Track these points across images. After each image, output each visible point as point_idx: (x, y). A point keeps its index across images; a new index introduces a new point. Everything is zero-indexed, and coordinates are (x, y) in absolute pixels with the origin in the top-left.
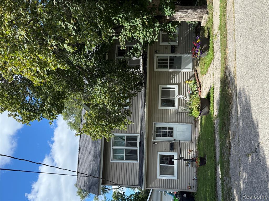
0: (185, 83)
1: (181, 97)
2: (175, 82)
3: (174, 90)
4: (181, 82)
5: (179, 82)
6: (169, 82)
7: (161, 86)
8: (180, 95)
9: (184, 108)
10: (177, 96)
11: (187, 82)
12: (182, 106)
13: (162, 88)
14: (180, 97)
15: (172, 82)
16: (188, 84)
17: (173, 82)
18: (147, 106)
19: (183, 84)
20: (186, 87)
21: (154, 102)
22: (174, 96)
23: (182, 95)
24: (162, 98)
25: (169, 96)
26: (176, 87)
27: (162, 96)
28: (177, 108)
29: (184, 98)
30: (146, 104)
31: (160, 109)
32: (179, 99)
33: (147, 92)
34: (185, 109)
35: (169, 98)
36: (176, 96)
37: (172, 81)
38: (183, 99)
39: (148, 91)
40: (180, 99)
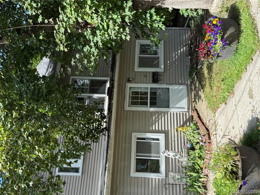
0: (177, 131)
1: (171, 154)
2: (160, 129)
3: (159, 143)
4: (169, 129)
5: (166, 129)
6: (149, 128)
7: (135, 135)
8: (169, 151)
9: (178, 175)
10: (165, 153)
11: (180, 129)
12: (172, 172)
13: (138, 139)
14: (169, 155)
15: (154, 129)
16: (182, 132)
17: (157, 129)
18: (109, 170)
19: (173, 133)
20: (179, 136)
21: (123, 164)
22: (158, 153)
23: (172, 150)
24: (137, 156)
25: (150, 153)
26: (161, 137)
27: (137, 152)
28: (165, 176)
29: (177, 157)
30: (107, 165)
31: (133, 177)
32: (167, 159)
33: (111, 144)
34: (179, 177)
35: (150, 157)
36: (163, 153)
37: (154, 126)
38: (173, 158)
39: (112, 142)
40: (169, 158)
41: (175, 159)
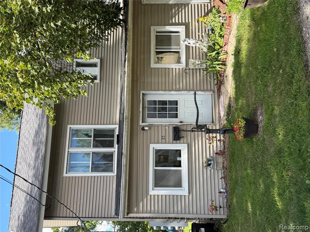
0: (198, 22)
1: (192, 42)
2: (180, 21)
3: (179, 35)
4: (190, 21)
5: (187, 21)
6: (169, 21)
7: (154, 29)
8: (189, 39)
9: (198, 61)
10: (185, 41)
11: (201, 19)
12: (193, 58)
13: (157, 32)
14: (189, 43)
15: (174, 21)
16: (203, 24)
17: (177, 21)
18: (128, 60)
19: (194, 25)
20: (200, 27)
21: (142, 56)
22: (179, 44)
23: (192, 38)
24: (156, 49)
25: (170, 45)
26: (181, 29)
27: (156, 45)
28: (185, 65)
29: (197, 45)
30: (127, 56)
31: (153, 68)
32: (187, 47)
33: (130, 36)
34: (199, 63)
35: (171, 49)
37: (174, 19)
38: (194, 46)
39: (130, 33)
40: (189, 46)
41: (196, 47)
